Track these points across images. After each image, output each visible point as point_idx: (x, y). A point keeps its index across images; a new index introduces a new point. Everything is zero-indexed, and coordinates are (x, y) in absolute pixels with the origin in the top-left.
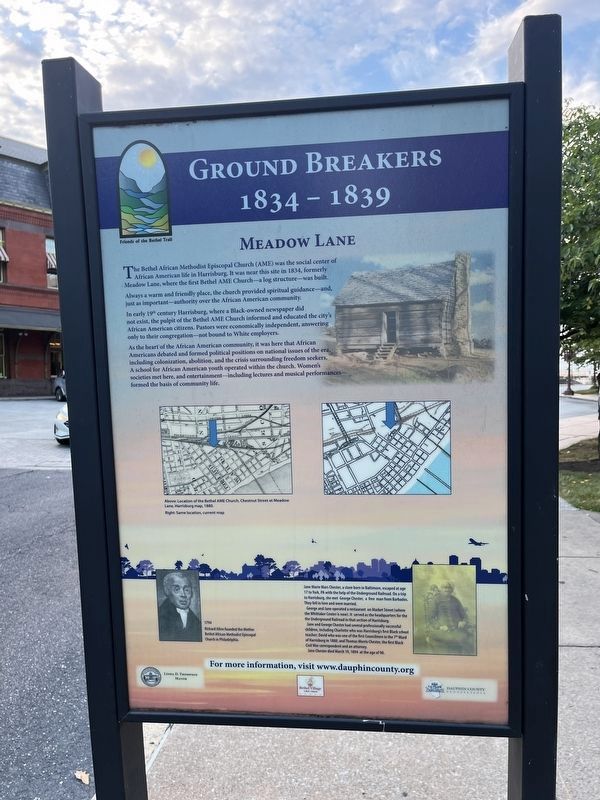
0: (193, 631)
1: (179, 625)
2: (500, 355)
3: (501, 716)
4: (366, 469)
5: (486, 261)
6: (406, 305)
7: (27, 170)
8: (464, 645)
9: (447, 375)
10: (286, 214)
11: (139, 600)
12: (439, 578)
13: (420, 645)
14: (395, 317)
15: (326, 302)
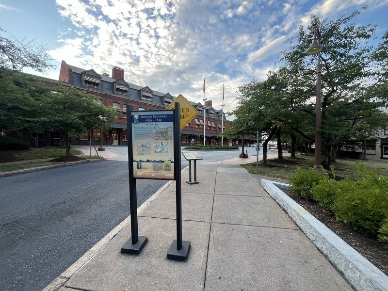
0: (141, 168)
1: (139, 168)
2: (173, 138)
3: (173, 178)
4: (159, 150)
5: (171, 128)
6: (163, 132)
7: (135, 91)
8: (169, 170)
9: (167, 140)
10: (151, 122)
11: (135, 164)
12: (166, 162)
13: (165, 170)
14: (162, 133)
15: (155, 131)
